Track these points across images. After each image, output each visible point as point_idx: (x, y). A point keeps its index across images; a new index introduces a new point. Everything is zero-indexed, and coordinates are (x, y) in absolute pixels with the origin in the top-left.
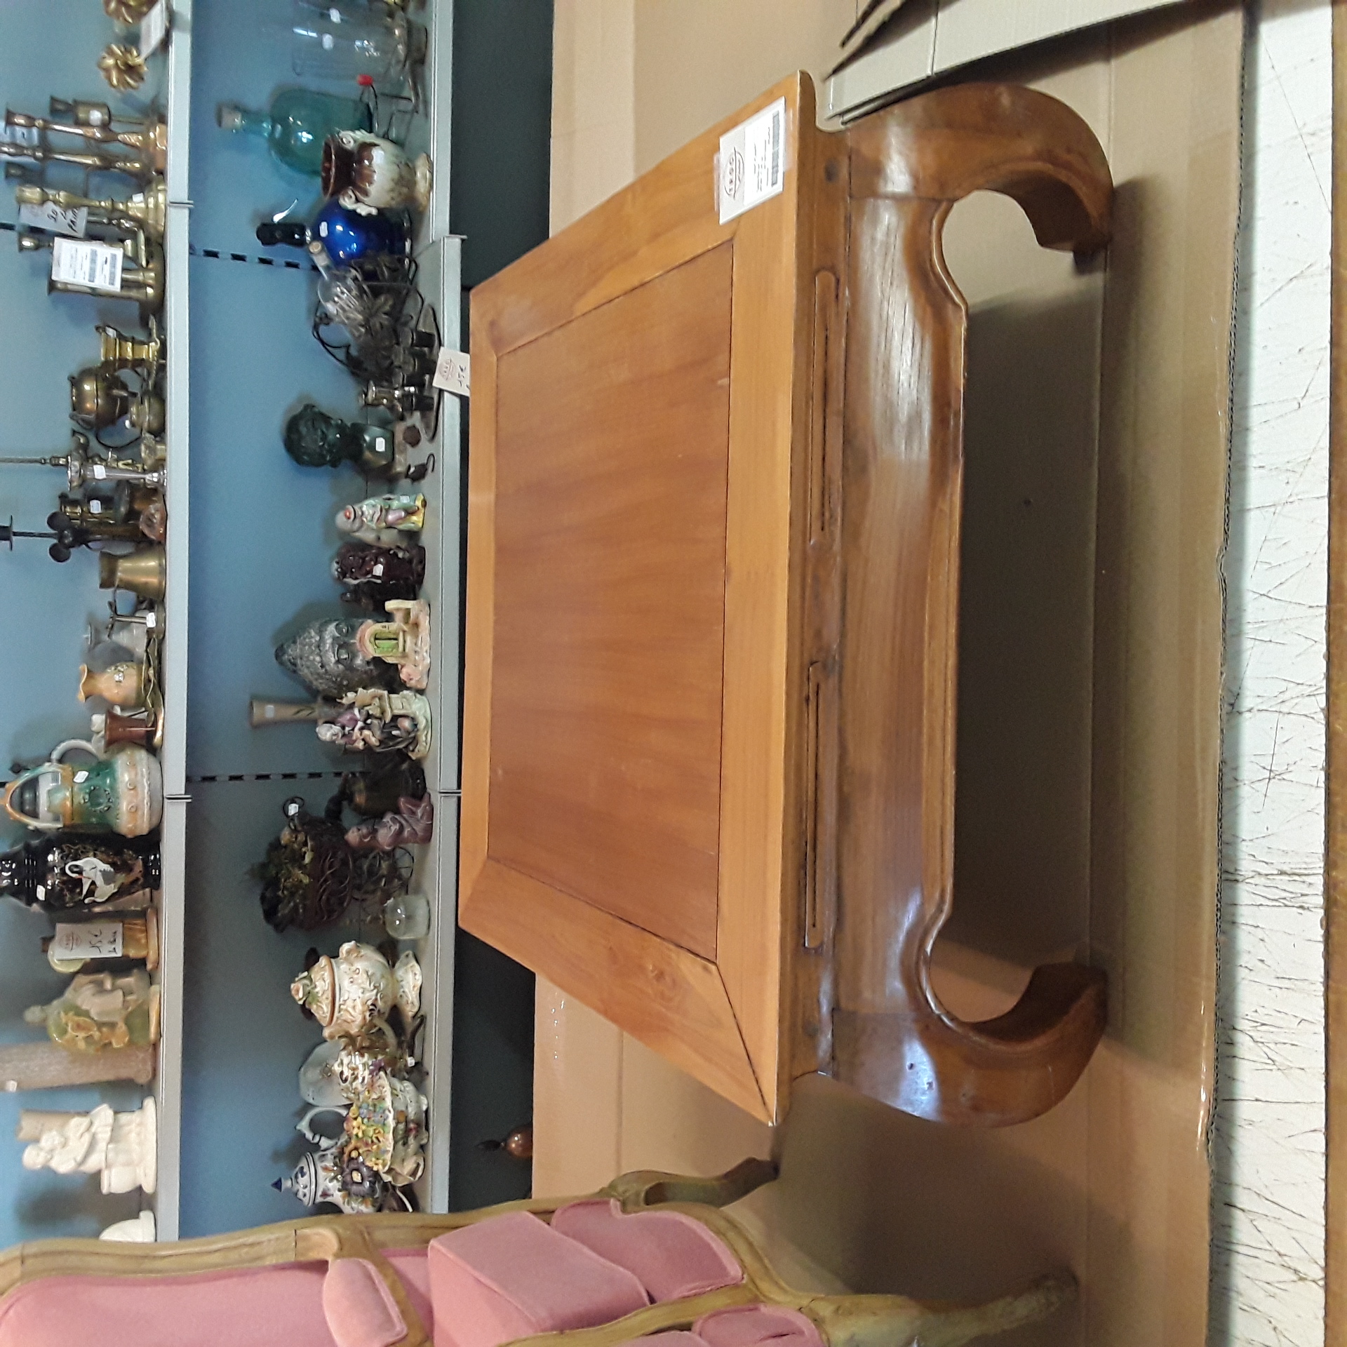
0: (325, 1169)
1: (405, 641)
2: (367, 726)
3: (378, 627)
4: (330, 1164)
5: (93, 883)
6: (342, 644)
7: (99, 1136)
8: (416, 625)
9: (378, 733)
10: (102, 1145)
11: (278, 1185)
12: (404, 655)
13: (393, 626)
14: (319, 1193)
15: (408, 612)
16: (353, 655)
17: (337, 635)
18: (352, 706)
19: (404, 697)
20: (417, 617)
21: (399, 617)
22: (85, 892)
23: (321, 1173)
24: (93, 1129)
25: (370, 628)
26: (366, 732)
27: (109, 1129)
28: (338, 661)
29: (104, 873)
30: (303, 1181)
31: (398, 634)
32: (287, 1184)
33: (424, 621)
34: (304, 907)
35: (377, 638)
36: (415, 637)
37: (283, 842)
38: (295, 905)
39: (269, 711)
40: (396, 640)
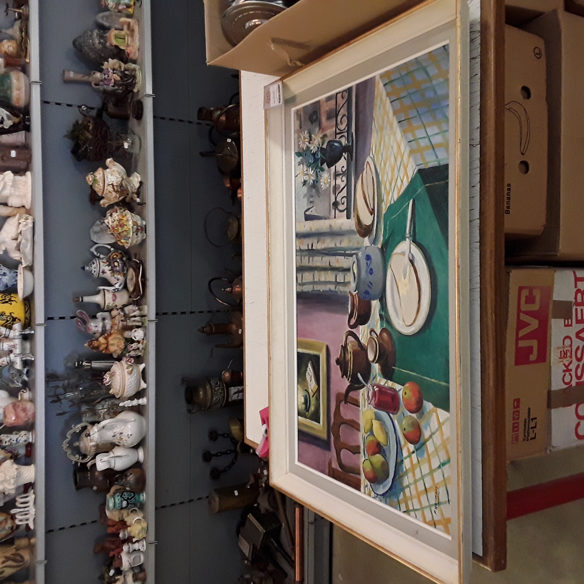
0: (103, 262)
1: (128, 39)
3: (117, 32)
4: (105, 261)
6: (101, 37)
8: (133, 31)
11: (83, 268)
12: (128, 46)
13: (123, 33)
14: (101, 271)
15: (129, 23)
16: (106, 42)
17: (99, 32)
18: (107, 69)
20: (133, 26)
21: (125, 27)
23: (101, 264)
25: (114, 32)
26: (114, 75)
27: (11, 181)
28: (100, 43)
29: (7, 115)
30: (93, 266)
31: (125, 37)
32: (87, 268)
33: (136, 28)
34: (90, 149)
35: (116, 37)
36: (132, 36)
37: (80, 122)
38: (87, 148)
39: (71, 75)
40: (124, 39)
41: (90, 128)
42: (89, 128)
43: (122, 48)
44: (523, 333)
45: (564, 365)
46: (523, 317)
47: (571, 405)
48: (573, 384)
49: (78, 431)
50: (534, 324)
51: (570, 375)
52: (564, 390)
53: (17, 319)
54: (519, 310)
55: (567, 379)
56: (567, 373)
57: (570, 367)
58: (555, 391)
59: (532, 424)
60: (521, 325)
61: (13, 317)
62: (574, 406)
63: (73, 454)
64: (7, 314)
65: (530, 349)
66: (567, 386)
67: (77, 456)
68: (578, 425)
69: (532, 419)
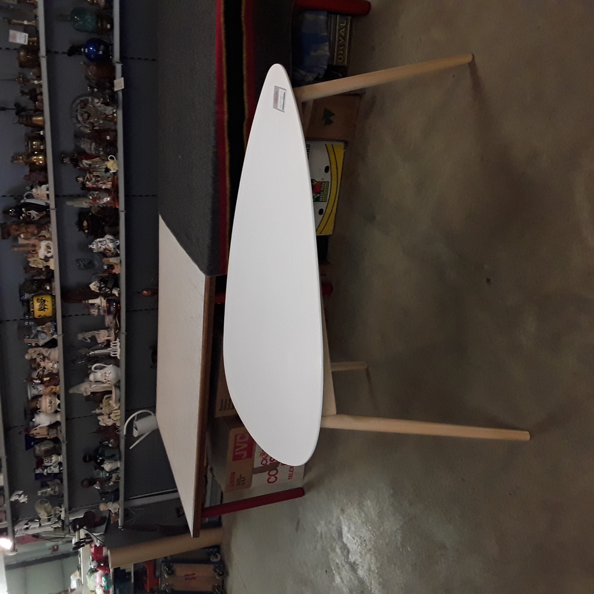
5: (34, 216)
22: (32, 218)
29: (36, 214)
44: (237, 450)
45: (263, 458)
46: (237, 444)
47: (265, 471)
48: (268, 464)
50: (246, 446)
51: (267, 461)
52: (261, 467)
54: (235, 442)
55: (264, 462)
56: (264, 461)
57: (266, 458)
58: (256, 468)
59: (242, 479)
60: (236, 447)
62: (268, 472)
65: (243, 455)
66: (262, 465)
68: (270, 478)
69: (242, 478)
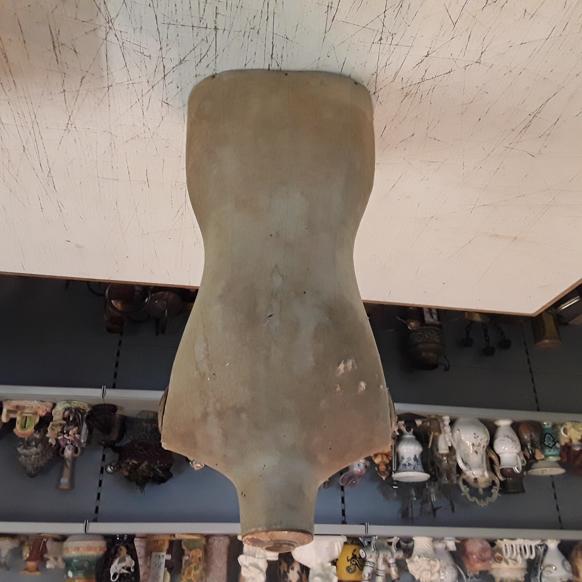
1: (28, 413)
2: (68, 433)
3: (18, 426)
5: (123, 568)
6: (27, 444)
7: (251, 562)
8: (17, 407)
9: (71, 427)
10: (255, 560)
12: (35, 413)
13: (19, 419)
15: (9, 411)
16: (34, 439)
17: (22, 447)
18: (57, 440)
19: (55, 414)
20: (13, 407)
21: (12, 416)
22: (126, 572)
24: (247, 565)
25: (18, 430)
26: (70, 433)
27: (248, 558)
28: (36, 446)
29: (119, 562)
31: (24, 416)
33: (15, 403)
34: (160, 464)
35: (24, 427)
36: (24, 408)
37: (127, 474)
38: (158, 467)
39: (65, 480)
40: (27, 417)
41: (136, 462)
42: (135, 464)
43: (37, 420)
49: (468, 489)
53: (354, 553)
61: (352, 558)
63: (491, 495)
64: (349, 564)
67: (493, 491)
